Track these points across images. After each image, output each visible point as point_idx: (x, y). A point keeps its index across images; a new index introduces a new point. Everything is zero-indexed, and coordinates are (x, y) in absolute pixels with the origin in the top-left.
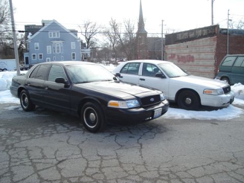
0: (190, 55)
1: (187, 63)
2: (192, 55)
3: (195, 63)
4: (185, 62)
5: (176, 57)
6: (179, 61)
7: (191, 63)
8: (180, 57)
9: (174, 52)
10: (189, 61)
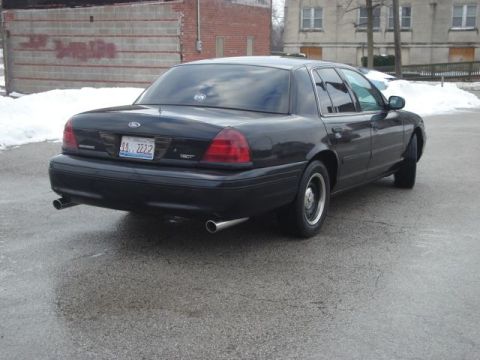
0: (100, 42)
1: (93, 61)
2: (108, 40)
3: (120, 59)
4: (84, 58)
5: (50, 45)
6: (60, 56)
7: (105, 60)
8: (66, 44)
9: (39, 30)
10: (99, 56)
